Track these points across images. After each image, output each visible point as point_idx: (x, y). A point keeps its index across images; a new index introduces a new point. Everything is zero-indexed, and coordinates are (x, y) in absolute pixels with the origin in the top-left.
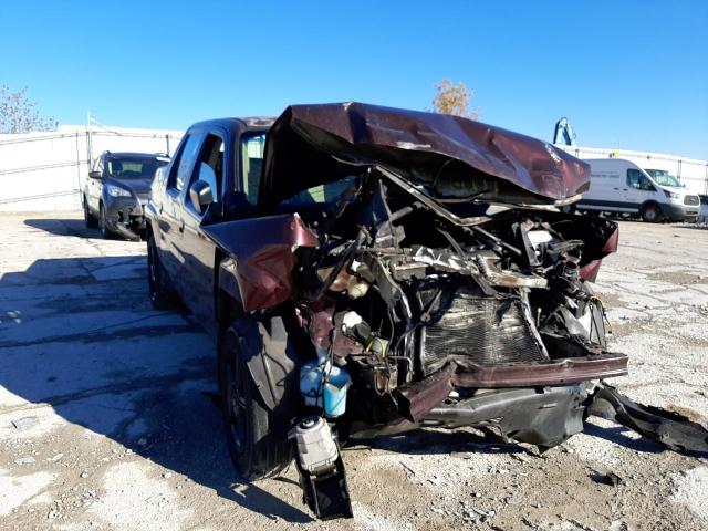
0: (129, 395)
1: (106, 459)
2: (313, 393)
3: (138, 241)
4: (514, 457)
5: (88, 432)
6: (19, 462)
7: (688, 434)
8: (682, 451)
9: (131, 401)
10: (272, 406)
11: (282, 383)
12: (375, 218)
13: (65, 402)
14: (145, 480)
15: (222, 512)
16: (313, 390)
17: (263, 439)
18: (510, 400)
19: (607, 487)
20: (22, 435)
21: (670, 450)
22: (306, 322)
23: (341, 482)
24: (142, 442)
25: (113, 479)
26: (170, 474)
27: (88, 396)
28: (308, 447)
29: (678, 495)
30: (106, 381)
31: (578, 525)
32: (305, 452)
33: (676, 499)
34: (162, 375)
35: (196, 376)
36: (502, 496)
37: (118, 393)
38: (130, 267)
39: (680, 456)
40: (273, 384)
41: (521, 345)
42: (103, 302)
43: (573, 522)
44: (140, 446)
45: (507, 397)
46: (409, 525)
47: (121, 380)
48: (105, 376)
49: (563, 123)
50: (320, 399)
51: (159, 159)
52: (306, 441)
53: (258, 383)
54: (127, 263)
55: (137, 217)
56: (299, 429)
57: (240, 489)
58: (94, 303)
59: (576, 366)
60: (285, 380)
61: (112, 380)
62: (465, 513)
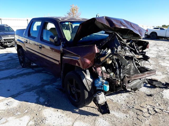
0: (33, 92)
1: (40, 109)
2: (100, 87)
3: (3, 49)
4: (130, 93)
5: (29, 103)
6: (16, 114)
7: (159, 84)
8: (160, 87)
9: (35, 93)
10: (89, 90)
11: (91, 85)
12: (116, 45)
13: (17, 96)
14: (54, 113)
15: (78, 117)
16: (100, 86)
17: (87, 98)
18: (136, 82)
19: (151, 97)
20: (11, 107)
21: (157, 87)
22: (95, 70)
23: (107, 106)
24: (46, 103)
25: (46, 114)
26: (59, 110)
27: (22, 93)
28: (100, 99)
29: (164, 96)
30: (24, 89)
31: (151, 106)
32: (99, 100)
33: (164, 97)
34: (38, 85)
35: (47, 84)
36: (133, 102)
37: (30, 91)
38: (6, 57)
39: (159, 89)
40: (89, 85)
41: (135, 70)
42: (7, 67)
43: (150, 105)
44: (46, 104)
45: (136, 81)
46: (120, 112)
47: (28, 88)
48: (23, 87)
49: (98, 15)
50: (102, 88)
51: (5, 26)
52: (100, 97)
53: (86, 86)
54: (5, 55)
55: (3, 42)
56: (97, 95)
57: (77, 111)
58: (4, 68)
59: (148, 73)
60: (91, 84)
61: (26, 88)
62: (129, 107)
